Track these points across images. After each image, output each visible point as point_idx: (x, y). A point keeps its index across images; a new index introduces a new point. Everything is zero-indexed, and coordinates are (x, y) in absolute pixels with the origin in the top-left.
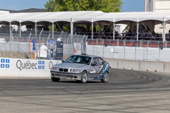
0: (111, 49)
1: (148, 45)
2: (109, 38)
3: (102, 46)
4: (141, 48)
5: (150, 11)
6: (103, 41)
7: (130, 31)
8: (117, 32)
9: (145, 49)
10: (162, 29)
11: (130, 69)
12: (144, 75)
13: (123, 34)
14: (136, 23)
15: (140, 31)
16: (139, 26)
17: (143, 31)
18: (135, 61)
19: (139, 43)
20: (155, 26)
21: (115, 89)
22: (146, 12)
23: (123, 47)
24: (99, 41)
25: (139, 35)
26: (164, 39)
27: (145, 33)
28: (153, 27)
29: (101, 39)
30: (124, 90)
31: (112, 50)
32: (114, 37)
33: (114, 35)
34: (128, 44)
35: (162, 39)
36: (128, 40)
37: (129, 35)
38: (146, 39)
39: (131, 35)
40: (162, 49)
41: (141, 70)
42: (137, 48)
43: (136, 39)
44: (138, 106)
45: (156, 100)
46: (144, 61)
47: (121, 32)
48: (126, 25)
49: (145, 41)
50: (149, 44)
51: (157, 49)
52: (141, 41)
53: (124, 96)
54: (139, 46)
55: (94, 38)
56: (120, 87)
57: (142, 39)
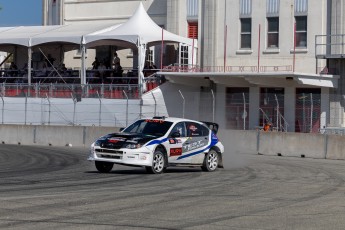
1: (51, 93)
4: (37, 100)
5: (54, 24)
7: (14, 65)
9: (45, 101)
10: (80, 60)
11: (15, 143)
12: (46, 154)
14: (26, 48)
15: (35, 65)
16: (33, 54)
17: (41, 64)
18: (25, 126)
19: (33, 89)
20: (66, 54)
22: (45, 27)
25: (33, 74)
26: (84, 81)
27: (45, 70)
28: (62, 57)
35: (79, 81)
36: (10, 85)
37: (12, 74)
38: (48, 81)
39: (17, 74)
40: (79, 100)
41: (37, 144)
42: (30, 100)
43: (26, 81)
44: (35, 218)
45: (70, 204)
46: (43, 126)
48: (5, 54)
49: (45, 85)
50: (54, 91)
51: (70, 101)
52: (37, 86)
53: (5, 199)
54: (33, 95)
57: (38, 81)
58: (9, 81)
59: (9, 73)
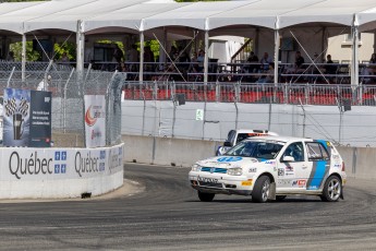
0: (197, 110)
1: (306, 97)
2: (192, 79)
3: (170, 104)
4: (287, 107)
6: (173, 88)
8: (216, 60)
9: (299, 109)
10: (350, 49)
13: (234, 66)
14: (272, 31)
15: (284, 56)
19: (280, 92)
21: (204, 230)
23: (232, 105)
24: (162, 89)
25: (281, 69)
26: (355, 81)
29: (166, 83)
30: (227, 234)
31: (200, 115)
32: (206, 74)
33: (206, 70)
34: (247, 96)
35: (348, 81)
36: (247, 85)
37: (250, 69)
38: (302, 80)
40: (348, 108)
42: (275, 107)
47: (229, 61)
48: (242, 40)
49: (298, 86)
50: (311, 95)
52: (287, 87)
54: (280, 101)
55: (146, 78)
56: (217, 225)
57: (289, 79)
58: (246, 79)
59: (246, 68)
